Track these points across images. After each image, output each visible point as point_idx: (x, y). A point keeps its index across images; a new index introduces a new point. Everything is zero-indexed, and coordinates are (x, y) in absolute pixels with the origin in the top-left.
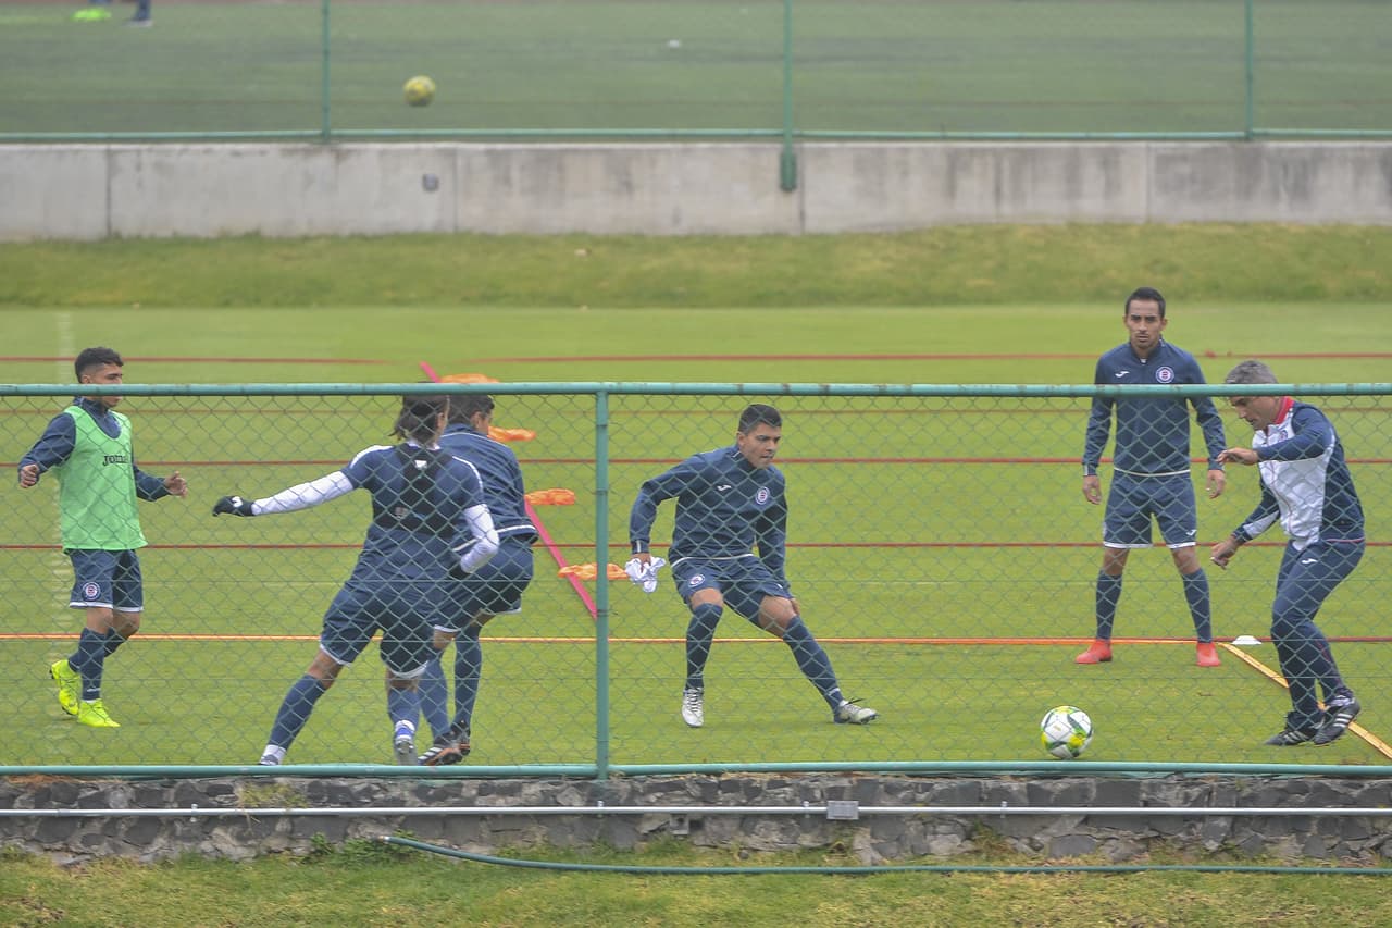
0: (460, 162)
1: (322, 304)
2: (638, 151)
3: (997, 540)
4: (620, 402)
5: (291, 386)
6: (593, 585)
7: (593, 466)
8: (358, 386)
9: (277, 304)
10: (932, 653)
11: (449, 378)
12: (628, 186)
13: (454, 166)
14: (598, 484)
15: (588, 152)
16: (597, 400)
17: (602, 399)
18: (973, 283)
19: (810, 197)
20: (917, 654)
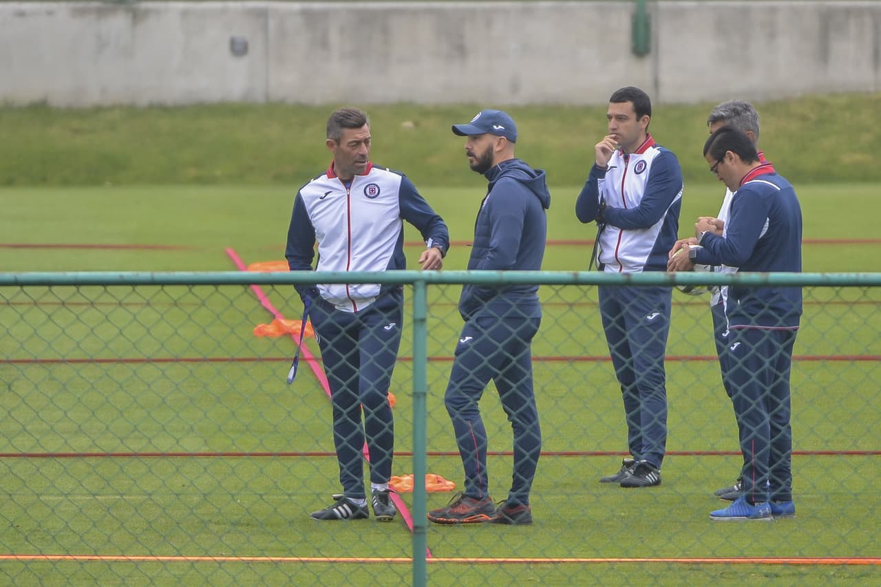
0: (272, 23)
1: (117, 183)
2: (473, 12)
3: (865, 448)
4: (440, 292)
5: (70, 275)
6: (409, 499)
7: (410, 364)
8: (145, 275)
9: (66, 183)
10: (794, 575)
11: (258, 265)
12: (460, 50)
13: (265, 28)
14: (415, 385)
15: (415, 13)
16: (414, 290)
17: (420, 291)
18: (848, 158)
19: (666, 63)
20: (777, 576)
